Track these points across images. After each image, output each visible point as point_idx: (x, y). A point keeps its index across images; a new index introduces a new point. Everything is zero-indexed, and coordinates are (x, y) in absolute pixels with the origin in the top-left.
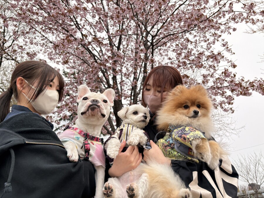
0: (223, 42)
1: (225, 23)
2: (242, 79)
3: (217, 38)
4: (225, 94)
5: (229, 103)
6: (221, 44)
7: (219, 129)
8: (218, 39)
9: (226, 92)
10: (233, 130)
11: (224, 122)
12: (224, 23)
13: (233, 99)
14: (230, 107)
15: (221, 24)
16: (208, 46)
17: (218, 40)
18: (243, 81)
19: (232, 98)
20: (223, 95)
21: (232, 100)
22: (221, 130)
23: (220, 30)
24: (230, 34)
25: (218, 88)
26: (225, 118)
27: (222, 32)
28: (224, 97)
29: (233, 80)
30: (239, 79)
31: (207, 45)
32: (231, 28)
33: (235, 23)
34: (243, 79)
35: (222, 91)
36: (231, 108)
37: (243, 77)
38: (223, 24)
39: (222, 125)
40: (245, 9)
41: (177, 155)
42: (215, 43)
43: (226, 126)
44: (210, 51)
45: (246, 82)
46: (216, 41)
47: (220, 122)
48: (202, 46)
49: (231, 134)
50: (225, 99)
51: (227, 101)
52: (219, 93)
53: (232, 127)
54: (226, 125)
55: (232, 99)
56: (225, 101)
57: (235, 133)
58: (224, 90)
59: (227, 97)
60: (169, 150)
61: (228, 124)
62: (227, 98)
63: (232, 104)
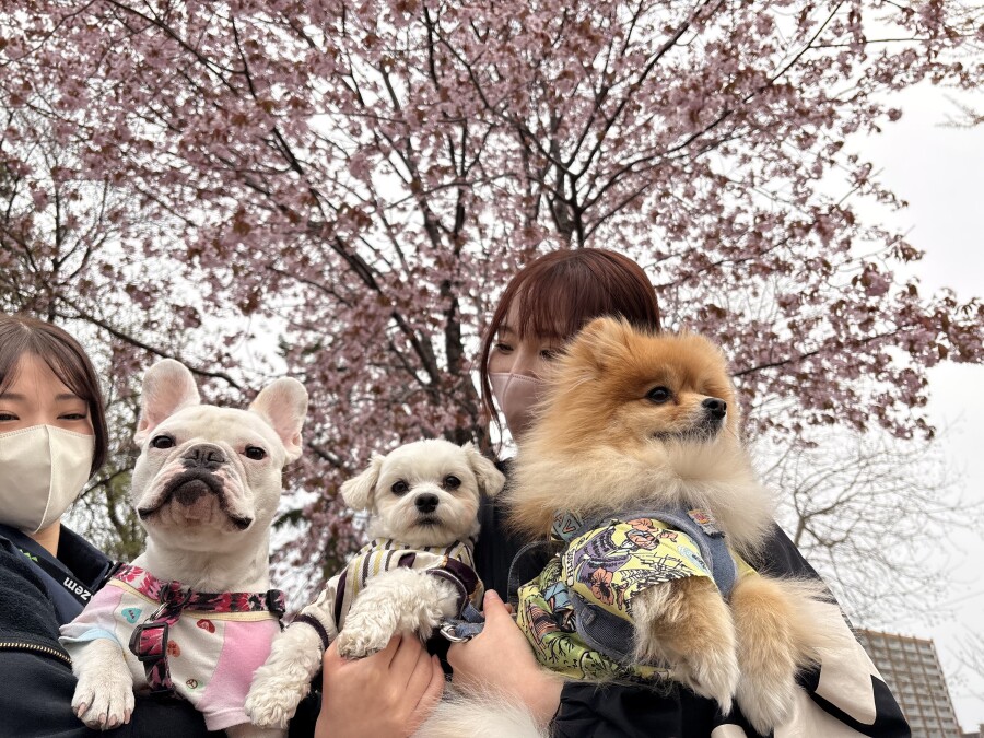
0: (853, 168)
1: (855, 97)
2: (947, 299)
3: (830, 154)
4: (888, 367)
5: (912, 402)
6: (847, 175)
7: (898, 510)
8: (833, 158)
9: (890, 359)
10: (953, 509)
11: (911, 480)
12: (851, 95)
13: (925, 382)
14: (917, 418)
15: (839, 102)
16: (800, 189)
17: (832, 162)
18: (953, 304)
19: (917, 377)
20: (878, 372)
21: (920, 386)
22: (905, 514)
23: (837, 123)
24: (879, 130)
25: (855, 344)
26: (914, 464)
27: (846, 131)
28: (886, 379)
29: (909, 307)
30: (936, 301)
31: (795, 187)
32: (880, 113)
33: (894, 91)
34: (952, 298)
35: (875, 356)
36: (921, 420)
37: (951, 292)
38: (845, 98)
39: (905, 492)
40: (913, 27)
41: (584, 658)
42: (824, 174)
43: (922, 498)
44: (806, 208)
45: (965, 308)
46: (826, 166)
47: (898, 482)
48: (774, 193)
49: (947, 529)
50: (889, 387)
51: (899, 394)
52: (862, 363)
53: (951, 500)
54: (923, 493)
55: (920, 381)
56: (892, 394)
57: (965, 520)
58: (879, 349)
59: (896, 376)
60: (551, 637)
61: (932, 489)
62: (898, 382)
63: (924, 401)
